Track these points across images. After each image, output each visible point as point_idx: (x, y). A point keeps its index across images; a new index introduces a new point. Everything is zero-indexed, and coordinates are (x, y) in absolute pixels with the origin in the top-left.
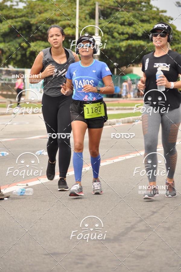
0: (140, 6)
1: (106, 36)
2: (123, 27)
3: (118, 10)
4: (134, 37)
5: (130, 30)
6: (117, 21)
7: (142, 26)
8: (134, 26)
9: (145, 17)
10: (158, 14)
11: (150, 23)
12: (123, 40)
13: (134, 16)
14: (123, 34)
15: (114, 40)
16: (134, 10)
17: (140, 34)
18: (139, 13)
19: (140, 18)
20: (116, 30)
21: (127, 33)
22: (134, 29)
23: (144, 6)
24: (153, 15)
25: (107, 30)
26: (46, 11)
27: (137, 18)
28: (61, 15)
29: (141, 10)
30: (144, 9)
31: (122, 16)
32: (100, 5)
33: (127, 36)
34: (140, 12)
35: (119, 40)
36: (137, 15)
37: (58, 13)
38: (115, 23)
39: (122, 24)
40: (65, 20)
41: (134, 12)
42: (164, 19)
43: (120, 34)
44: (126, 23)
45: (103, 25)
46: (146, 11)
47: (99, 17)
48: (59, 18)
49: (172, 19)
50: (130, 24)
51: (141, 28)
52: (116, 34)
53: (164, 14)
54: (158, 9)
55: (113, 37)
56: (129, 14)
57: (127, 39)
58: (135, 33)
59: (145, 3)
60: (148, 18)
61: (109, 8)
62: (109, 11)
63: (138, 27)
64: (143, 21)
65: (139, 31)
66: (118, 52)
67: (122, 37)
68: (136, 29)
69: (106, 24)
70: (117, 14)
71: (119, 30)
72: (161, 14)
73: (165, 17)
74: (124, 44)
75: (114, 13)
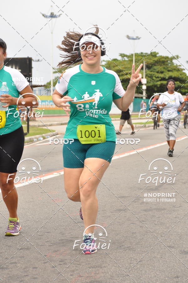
0: (167, 63)
1: (149, 79)
2: (158, 74)
3: (155, 65)
4: (163, 79)
5: (162, 76)
6: (155, 70)
7: (168, 74)
8: (164, 73)
9: (169, 69)
10: (177, 67)
11: (173, 72)
12: (158, 81)
13: (164, 68)
14: (158, 77)
15: (153, 81)
16: (164, 65)
17: (167, 78)
18: (166, 67)
19: (167, 69)
20: (154, 76)
21: (160, 77)
22: (164, 75)
23: (169, 63)
24: (174, 68)
25: (150, 76)
26: (117, 66)
27: (166, 69)
28: (125, 68)
29: (168, 65)
30: (170, 65)
31: (158, 68)
32: (146, 62)
33: (160, 79)
34: (168, 66)
35: (156, 81)
36: (166, 68)
37: (123, 67)
38: (154, 72)
39: (158, 72)
40: (127, 70)
41: (164, 66)
42: (180, 70)
43: (156, 78)
44: (159, 72)
45: (148, 73)
46: (171, 65)
47: (146, 69)
48: (124, 69)
49: (184, 70)
50: (162, 72)
51: (167, 75)
52: (154, 78)
53: (180, 67)
54: (177, 65)
55: (153, 79)
56: (161, 67)
57: (160, 80)
58: (164, 77)
59: (170, 61)
60: (171, 69)
61: (151, 64)
62: (150, 65)
63: (166, 74)
64: (169, 71)
65: (167, 76)
66: (156, 87)
67: (158, 79)
68: (165, 75)
69: (149, 72)
70: (155, 67)
71: (156, 76)
72: (178, 67)
73: (181, 69)
74: (159, 83)
75: (153, 67)
